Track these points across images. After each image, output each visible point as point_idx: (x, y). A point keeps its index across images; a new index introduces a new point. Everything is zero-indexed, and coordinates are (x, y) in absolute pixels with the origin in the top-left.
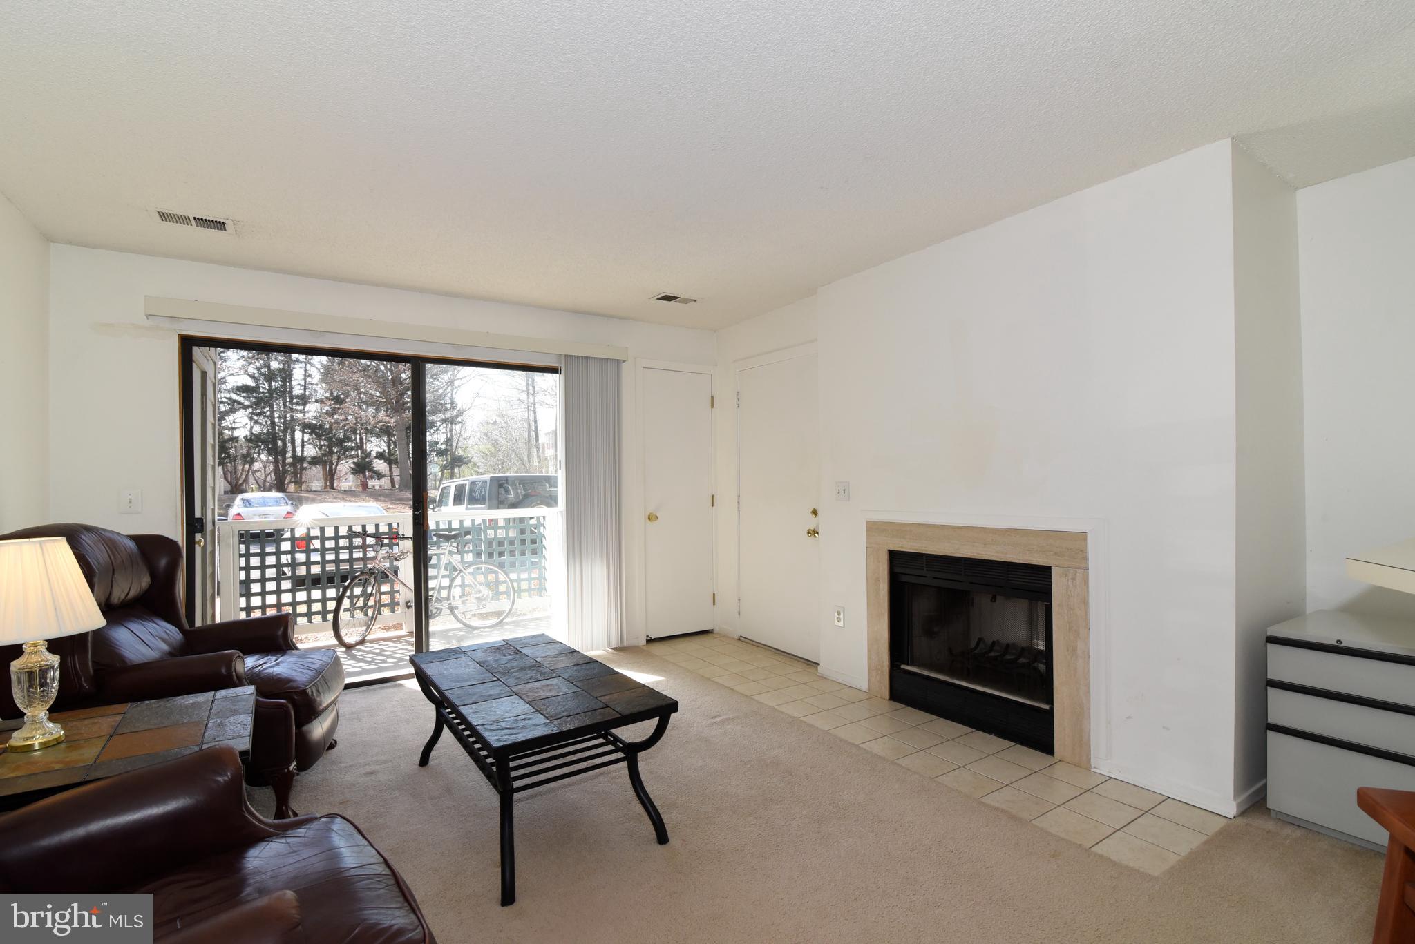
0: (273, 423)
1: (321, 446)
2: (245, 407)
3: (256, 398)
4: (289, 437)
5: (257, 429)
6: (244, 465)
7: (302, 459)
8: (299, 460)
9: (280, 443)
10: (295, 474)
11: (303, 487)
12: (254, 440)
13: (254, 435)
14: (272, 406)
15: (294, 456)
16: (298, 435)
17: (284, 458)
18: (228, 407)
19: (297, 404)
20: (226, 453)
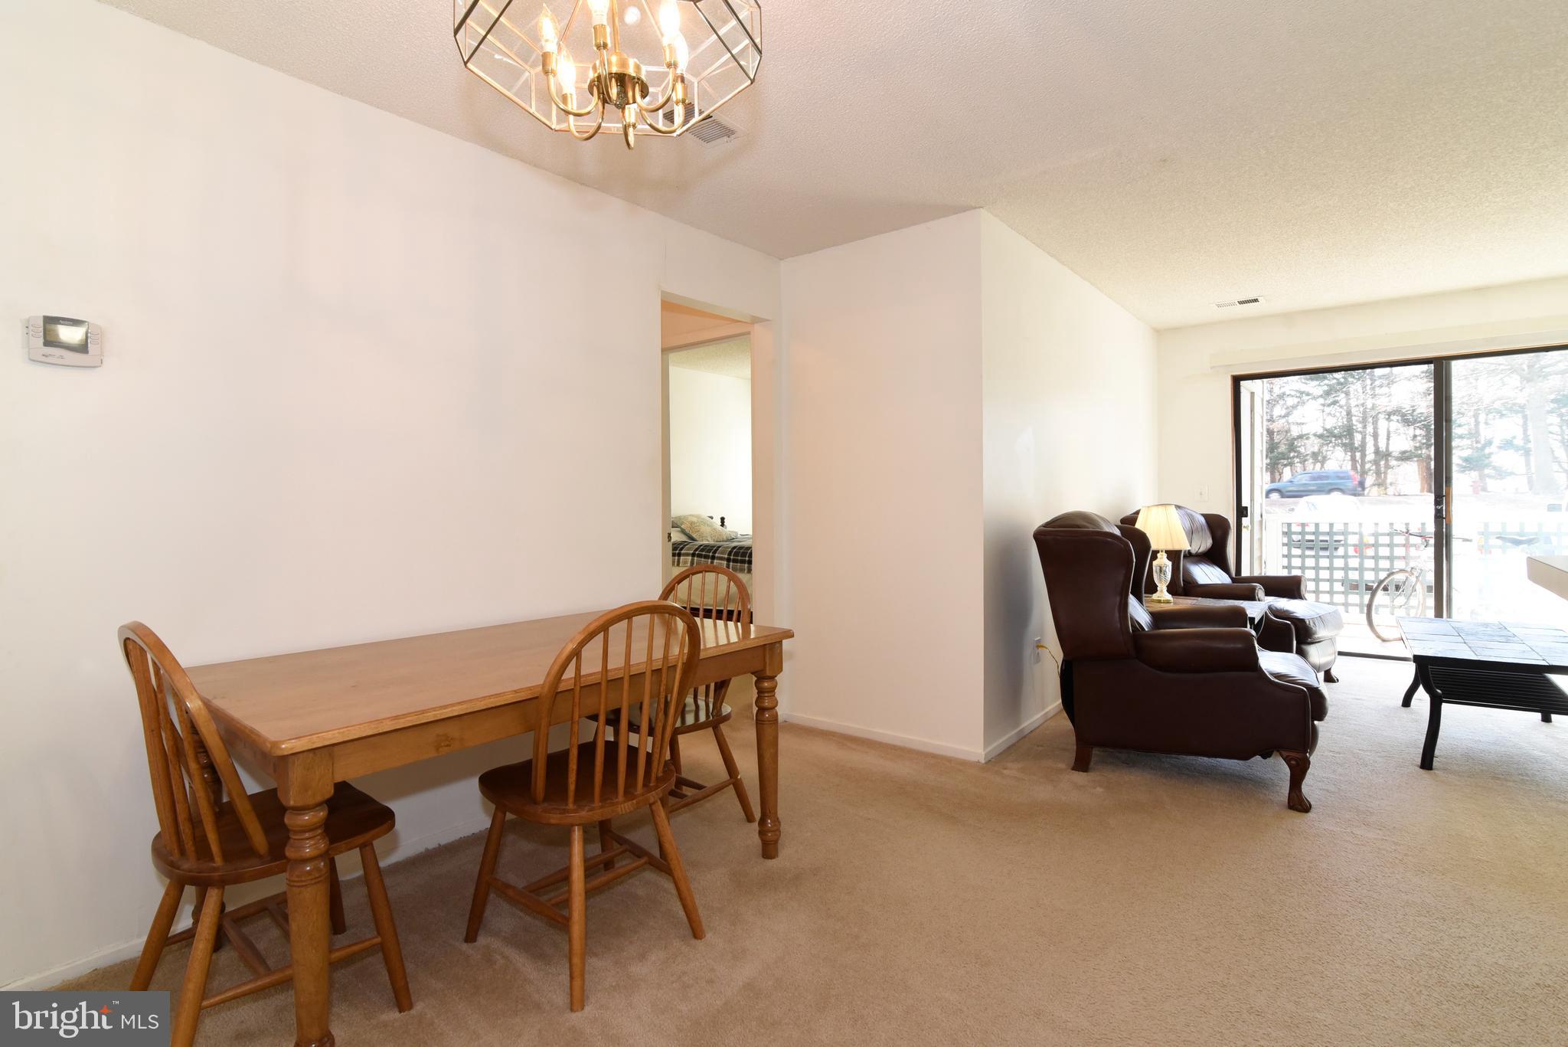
0: (1349, 413)
1: (1415, 436)
2: (1315, 398)
3: (1328, 385)
4: (1370, 429)
5: (1330, 423)
6: (1314, 464)
7: (1387, 455)
8: (1382, 455)
9: (1358, 437)
10: (1378, 473)
11: (1391, 490)
12: (1327, 436)
13: (1326, 430)
14: (1347, 394)
15: (1377, 452)
16: (1383, 425)
17: (1364, 456)
18: (1296, 400)
19: (1381, 386)
20: (1295, 452)
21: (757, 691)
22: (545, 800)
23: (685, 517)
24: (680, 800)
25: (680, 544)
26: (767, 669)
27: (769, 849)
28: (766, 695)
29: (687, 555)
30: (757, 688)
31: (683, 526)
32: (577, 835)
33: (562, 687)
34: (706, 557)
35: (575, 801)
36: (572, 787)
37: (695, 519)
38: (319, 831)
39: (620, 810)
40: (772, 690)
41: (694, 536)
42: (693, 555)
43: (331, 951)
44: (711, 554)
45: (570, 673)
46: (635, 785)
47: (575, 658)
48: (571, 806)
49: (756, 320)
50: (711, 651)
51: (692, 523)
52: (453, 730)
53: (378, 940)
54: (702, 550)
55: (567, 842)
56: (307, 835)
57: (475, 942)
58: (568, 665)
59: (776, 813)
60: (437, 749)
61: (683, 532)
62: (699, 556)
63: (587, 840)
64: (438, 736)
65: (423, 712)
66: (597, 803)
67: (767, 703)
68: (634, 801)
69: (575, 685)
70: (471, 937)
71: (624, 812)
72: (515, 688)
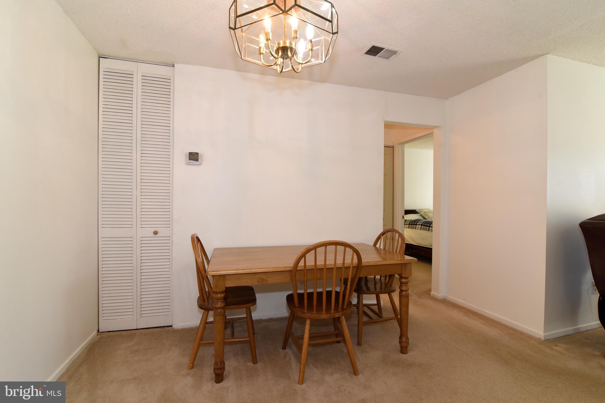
21: (400, 283)
22: (299, 307)
23: (423, 210)
24: (370, 320)
25: (417, 220)
26: (403, 274)
27: (404, 350)
28: (404, 285)
29: (419, 225)
30: (400, 281)
31: (421, 213)
32: (308, 322)
33: (299, 268)
34: (427, 226)
35: (308, 309)
36: (306, 304)
37: (427, 211)
38: (222, 300)
39: (322, 317)
40: (406, 283)
41: (426, 217)
42: (422, 225)
43: (224, 339)
44: (429, 225)
45: (302, 263)
46: (331, 309)
47: (304, 258)
48: (306, 311)
49: (435, 127)
50: (370, 263)
51: (425, 212)
52: (264, 277)
53: (248, 339)
54: (425, 223)
55: (304, 324)
56: (219, 301)
57: (285, 350)
58: (300, 261)
59: (407, 335)
60: (258, 282)
61: (421, 215)
62: (424, 225)
63: (312, 325)
64: (259, 278)
65: (252, 269)
66: (315, 312)
67: (404, 288)
68: (328, 315)
69: (304, 269)
70: (284, 348)
71: (324, 318)
72: (285, 266)
